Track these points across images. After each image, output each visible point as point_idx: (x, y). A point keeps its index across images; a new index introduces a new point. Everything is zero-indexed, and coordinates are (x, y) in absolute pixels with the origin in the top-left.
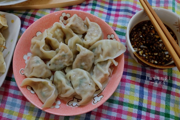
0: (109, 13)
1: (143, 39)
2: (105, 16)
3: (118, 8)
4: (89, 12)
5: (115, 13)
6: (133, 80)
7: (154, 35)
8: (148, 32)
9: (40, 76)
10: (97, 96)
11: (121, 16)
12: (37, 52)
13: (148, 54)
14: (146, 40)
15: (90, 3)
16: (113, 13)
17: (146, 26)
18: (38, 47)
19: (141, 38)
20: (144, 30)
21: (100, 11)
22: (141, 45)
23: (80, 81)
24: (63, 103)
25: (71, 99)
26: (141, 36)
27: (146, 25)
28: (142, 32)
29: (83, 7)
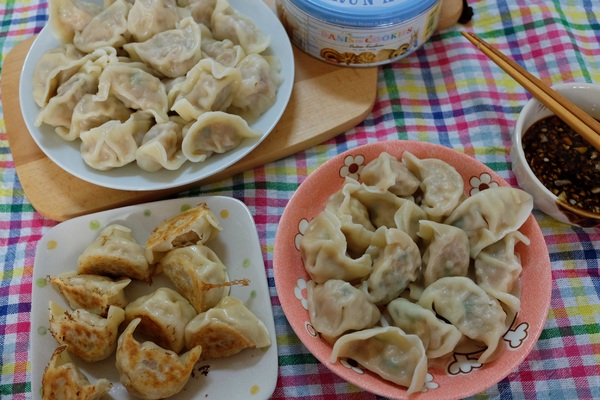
0: (439, 124)
1: (554, 164)
2: (435, 134)
3: (457, 107)
4: (393, 137)
5: (454, 123)
6: (571, 267)
7: (571, 147)
8: (558, 146)
9: (363, 325)
10: (510, 330)
11: (473, 124)
12: (331, 268)
13: (580, 196)
14: (559, 165)
15: (388, 115)
16: (450, 121)
17: (545, 133)
18: (331, 256)
19: (547, 163)
20: (545, 143)
21: (419, 128)
22: (555, 180)
23: (466, 306)
24: (436, 373)
25: (449, 359)
26: (546, 160)
27: (545, 130)
28: (543, 149)
29: (371, 129)
